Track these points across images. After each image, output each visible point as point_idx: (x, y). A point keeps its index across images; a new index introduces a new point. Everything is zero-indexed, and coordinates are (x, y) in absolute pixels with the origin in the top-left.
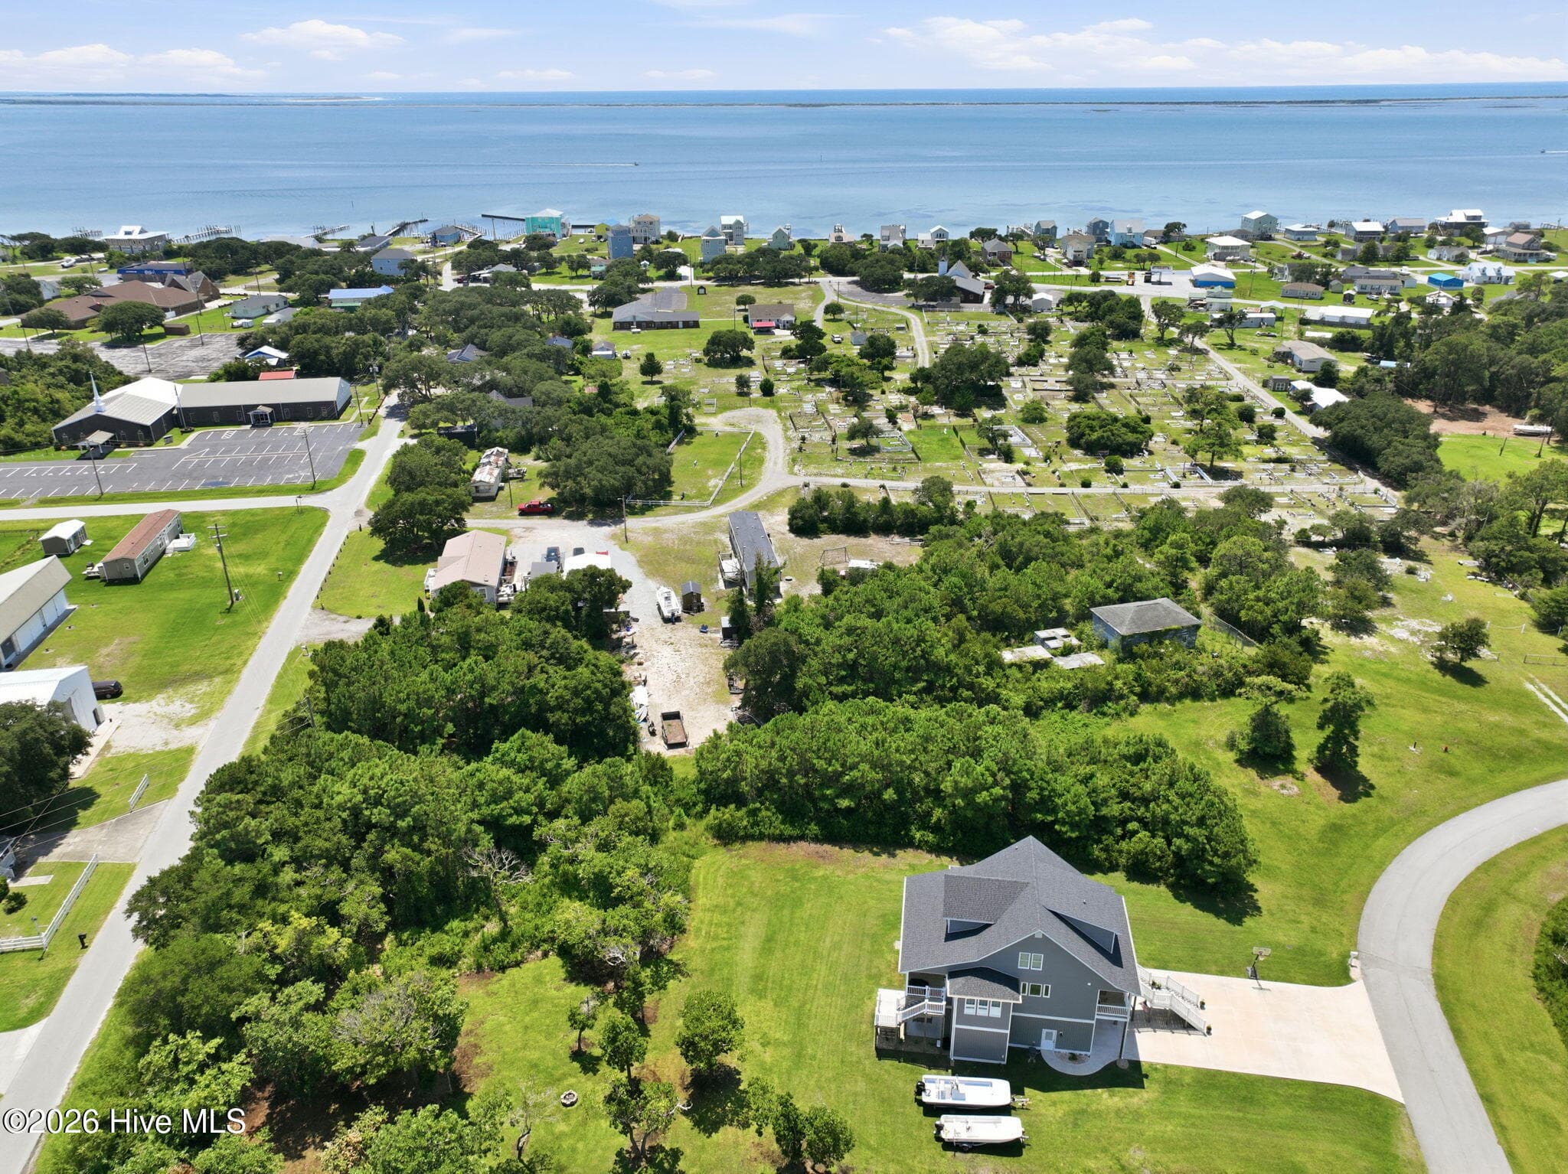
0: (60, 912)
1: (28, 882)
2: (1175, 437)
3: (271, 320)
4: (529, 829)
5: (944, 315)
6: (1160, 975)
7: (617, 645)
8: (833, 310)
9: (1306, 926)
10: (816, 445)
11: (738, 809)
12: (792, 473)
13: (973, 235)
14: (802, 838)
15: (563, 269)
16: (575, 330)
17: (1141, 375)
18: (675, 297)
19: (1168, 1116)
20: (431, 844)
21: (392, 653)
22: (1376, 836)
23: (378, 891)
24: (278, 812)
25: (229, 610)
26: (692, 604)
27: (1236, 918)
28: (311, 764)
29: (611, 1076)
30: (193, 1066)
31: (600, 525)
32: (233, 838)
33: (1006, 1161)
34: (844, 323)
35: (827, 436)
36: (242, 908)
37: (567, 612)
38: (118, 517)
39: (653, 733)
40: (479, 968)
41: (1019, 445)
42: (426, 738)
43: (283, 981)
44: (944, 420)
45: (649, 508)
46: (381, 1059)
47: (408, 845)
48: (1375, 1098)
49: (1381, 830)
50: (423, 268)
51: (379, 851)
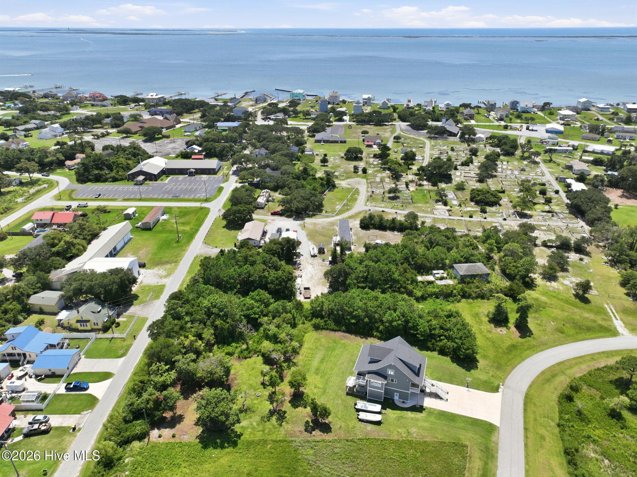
0: (129, 329)
1: (120, 320)
2: (512, 199)
3: (197, 133)
4: (257, 319)
5: (440, 142)
6: (434, 382)
7: (294, 264)
8: (397, 138)
9: (490, 375)
10: (377, 195)
11: (321, 319)
12: (366, 205)
13: (461, 106)
14: (339, 331)
15: (301, 115)
16: (300, 144)
17: (509, 172)
18: (340, 129)
19: (427, 421)
20: (229, 320)
21: (224, 261)
22: (526, 350)
23: (213, 331)
24: (187, 307)
25: (178, 242)
26: (321, 251)
27: (468, 369)
28: (198, 294)
29: (270, 389)
30: (163, 371)
31: (297, 220)
32: (175, 313)
33: (376, 426)
34: (400, 143)
35: (382, 191)
36: (176, 333)
37: (279, 252)
38: (146, 207)
39: (301, 293)
40: (239, 357)
41: (451, 199)
42: (231, 289)
43: (185, 353)
44: (426, 187)
45: (314, 215)
46: (209, 375)
47: (222, 320)
48: (491, 425)
49: (529, 348)
50: (250, 114)
51: (214, 321)
